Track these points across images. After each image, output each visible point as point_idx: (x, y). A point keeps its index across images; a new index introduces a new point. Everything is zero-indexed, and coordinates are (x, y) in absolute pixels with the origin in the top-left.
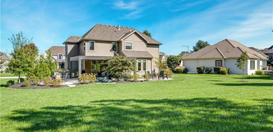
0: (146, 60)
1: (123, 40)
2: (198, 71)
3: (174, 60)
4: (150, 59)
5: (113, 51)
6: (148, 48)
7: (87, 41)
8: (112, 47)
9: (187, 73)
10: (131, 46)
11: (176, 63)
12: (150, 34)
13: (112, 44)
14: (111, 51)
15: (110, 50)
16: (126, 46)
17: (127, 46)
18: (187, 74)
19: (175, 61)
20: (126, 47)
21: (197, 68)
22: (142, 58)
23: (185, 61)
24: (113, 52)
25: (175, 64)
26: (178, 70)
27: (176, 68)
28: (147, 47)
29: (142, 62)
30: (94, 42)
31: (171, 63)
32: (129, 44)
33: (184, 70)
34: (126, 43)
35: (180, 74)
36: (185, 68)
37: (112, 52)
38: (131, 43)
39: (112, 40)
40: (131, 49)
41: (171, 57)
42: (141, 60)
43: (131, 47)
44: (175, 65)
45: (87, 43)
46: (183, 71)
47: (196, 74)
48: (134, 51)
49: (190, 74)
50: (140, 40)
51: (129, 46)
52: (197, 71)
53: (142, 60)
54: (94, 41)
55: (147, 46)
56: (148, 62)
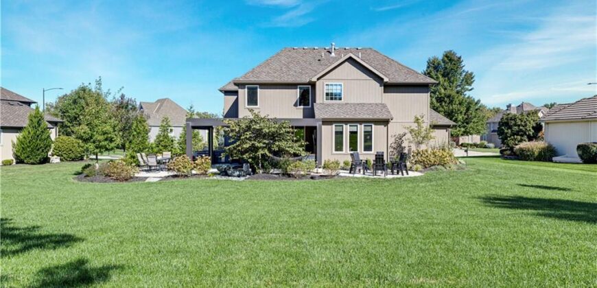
0: (373, 126)
1: (318, 79)
2: (581, 156)
3: (515, 125)
4: (385, 122)
5: (300, 105)
6: (386, 94)
7: (243, 87)
8: (298, 96)
9: (552, 161)
10: (339, 91)
11: (523, 131)
12: (460, 58)
13: (298, 90)
14: (295, 105)
15: (294, 103)
16: (325, 92)
17: (330, 92)
18: (551, 164)
19: (519, 126)
20: (327, 94)
21: (579, 147)
22: (361, 122)
23: (550, 125)
24: (302, 107)
25: (517, 135)
26: (523, 151)
27: (517, 147)
28: (385, 92)
29: (361, 129)
30: (256, 88)
31: (506, 131)
32: (334, 87)
33: (540, 153)
34: (327, 85)
35: (529, 162)
36: (547, 145)
37: (299, 107)
38: (341, 85)
39: (298, 80)
40: (340, 99)
41: (510, 116)
42: (357, 126)
43: (340, 94)
44: (519, 137)
45: (243, 90)
46: (536, 154)
47: (578, 163)
48: (346, 104)
49: (560, 163)
50: (365, 76)
51: (334, 92)
52: (577, 156)
53: (361, 124)
54: (258, 86)
55: (384, 89)
56: (377, 130)
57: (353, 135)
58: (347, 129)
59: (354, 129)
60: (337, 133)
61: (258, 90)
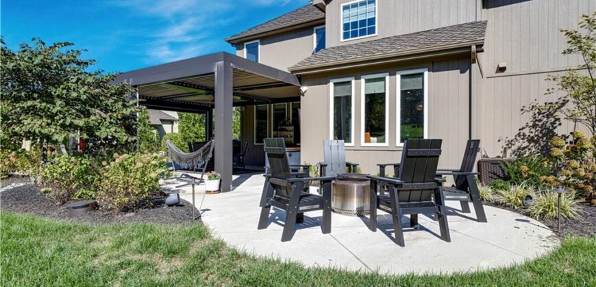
0: (428, 75)
4: (466, 59)
7: (241, 46)
8: (315, 46)
10: (370, 15)
13: (315, 34)
16: (342, 22)
17: (353, 20)
20: (348, 26)
30: (257, 45)
32: (361, 10)
38: (373, 2)
40: (373, 30)
42: (384, 79)
43: (373, 21)
45: (241, 51)
48: (384, 39)
51: (360, 18)
54: (259, 40)
57: (375, 103)
58: (360, 89)
59: (376, 88)
60: (337, 100)
61: (259, 46)
